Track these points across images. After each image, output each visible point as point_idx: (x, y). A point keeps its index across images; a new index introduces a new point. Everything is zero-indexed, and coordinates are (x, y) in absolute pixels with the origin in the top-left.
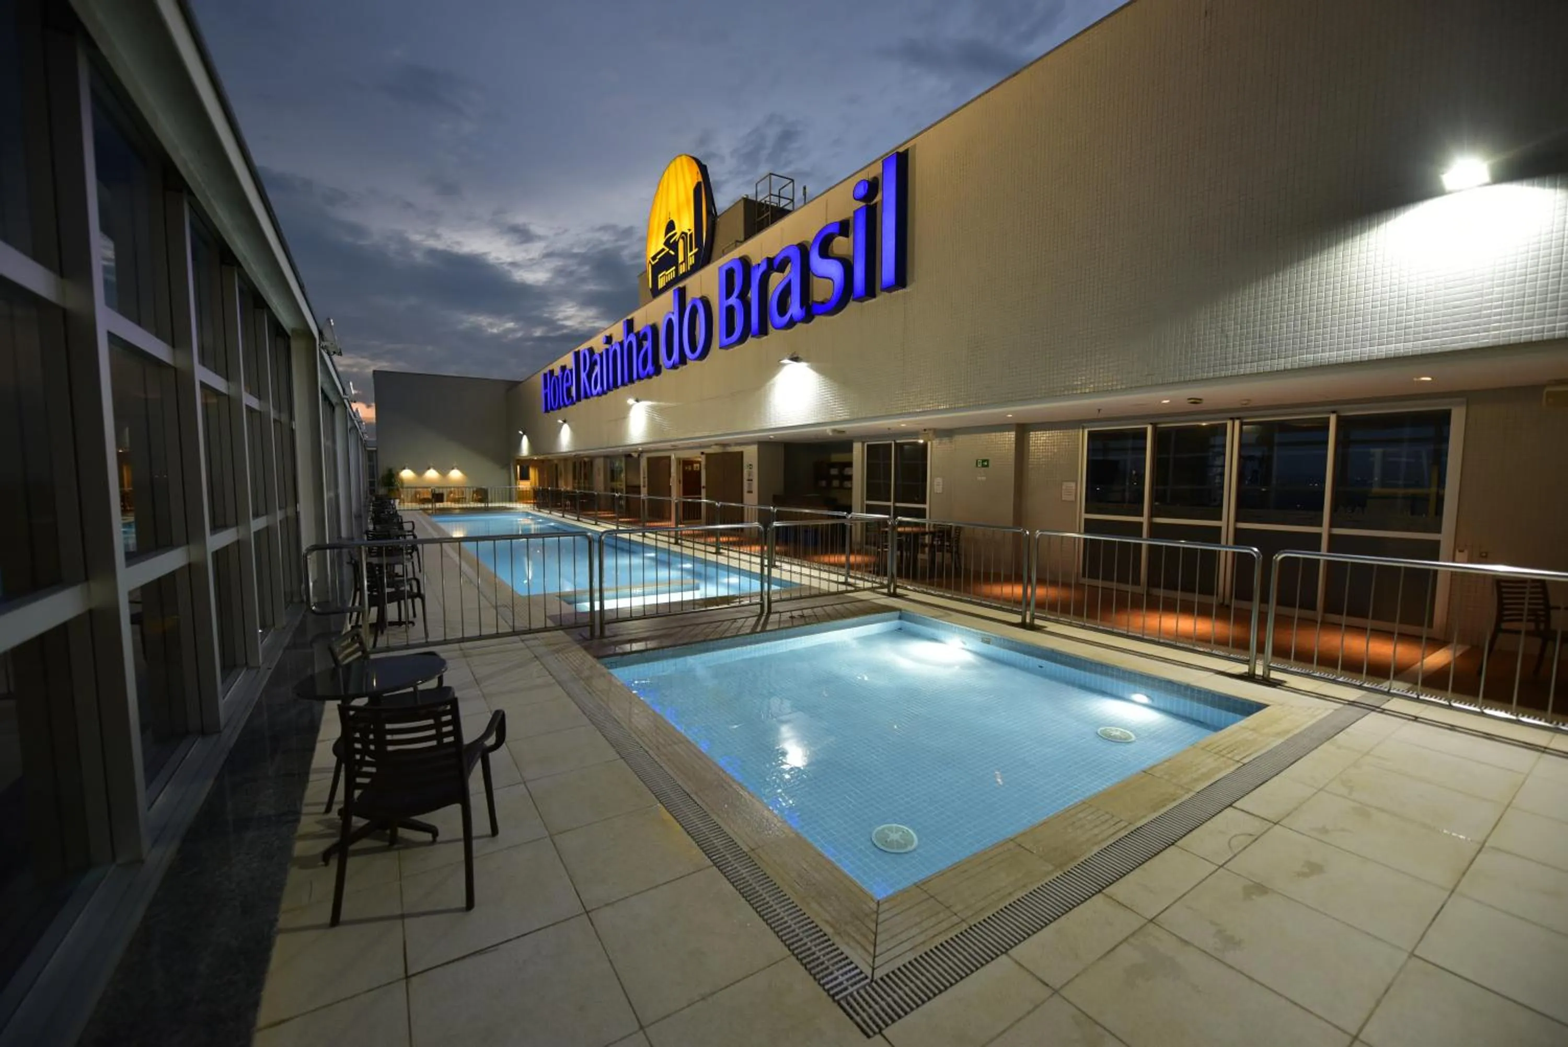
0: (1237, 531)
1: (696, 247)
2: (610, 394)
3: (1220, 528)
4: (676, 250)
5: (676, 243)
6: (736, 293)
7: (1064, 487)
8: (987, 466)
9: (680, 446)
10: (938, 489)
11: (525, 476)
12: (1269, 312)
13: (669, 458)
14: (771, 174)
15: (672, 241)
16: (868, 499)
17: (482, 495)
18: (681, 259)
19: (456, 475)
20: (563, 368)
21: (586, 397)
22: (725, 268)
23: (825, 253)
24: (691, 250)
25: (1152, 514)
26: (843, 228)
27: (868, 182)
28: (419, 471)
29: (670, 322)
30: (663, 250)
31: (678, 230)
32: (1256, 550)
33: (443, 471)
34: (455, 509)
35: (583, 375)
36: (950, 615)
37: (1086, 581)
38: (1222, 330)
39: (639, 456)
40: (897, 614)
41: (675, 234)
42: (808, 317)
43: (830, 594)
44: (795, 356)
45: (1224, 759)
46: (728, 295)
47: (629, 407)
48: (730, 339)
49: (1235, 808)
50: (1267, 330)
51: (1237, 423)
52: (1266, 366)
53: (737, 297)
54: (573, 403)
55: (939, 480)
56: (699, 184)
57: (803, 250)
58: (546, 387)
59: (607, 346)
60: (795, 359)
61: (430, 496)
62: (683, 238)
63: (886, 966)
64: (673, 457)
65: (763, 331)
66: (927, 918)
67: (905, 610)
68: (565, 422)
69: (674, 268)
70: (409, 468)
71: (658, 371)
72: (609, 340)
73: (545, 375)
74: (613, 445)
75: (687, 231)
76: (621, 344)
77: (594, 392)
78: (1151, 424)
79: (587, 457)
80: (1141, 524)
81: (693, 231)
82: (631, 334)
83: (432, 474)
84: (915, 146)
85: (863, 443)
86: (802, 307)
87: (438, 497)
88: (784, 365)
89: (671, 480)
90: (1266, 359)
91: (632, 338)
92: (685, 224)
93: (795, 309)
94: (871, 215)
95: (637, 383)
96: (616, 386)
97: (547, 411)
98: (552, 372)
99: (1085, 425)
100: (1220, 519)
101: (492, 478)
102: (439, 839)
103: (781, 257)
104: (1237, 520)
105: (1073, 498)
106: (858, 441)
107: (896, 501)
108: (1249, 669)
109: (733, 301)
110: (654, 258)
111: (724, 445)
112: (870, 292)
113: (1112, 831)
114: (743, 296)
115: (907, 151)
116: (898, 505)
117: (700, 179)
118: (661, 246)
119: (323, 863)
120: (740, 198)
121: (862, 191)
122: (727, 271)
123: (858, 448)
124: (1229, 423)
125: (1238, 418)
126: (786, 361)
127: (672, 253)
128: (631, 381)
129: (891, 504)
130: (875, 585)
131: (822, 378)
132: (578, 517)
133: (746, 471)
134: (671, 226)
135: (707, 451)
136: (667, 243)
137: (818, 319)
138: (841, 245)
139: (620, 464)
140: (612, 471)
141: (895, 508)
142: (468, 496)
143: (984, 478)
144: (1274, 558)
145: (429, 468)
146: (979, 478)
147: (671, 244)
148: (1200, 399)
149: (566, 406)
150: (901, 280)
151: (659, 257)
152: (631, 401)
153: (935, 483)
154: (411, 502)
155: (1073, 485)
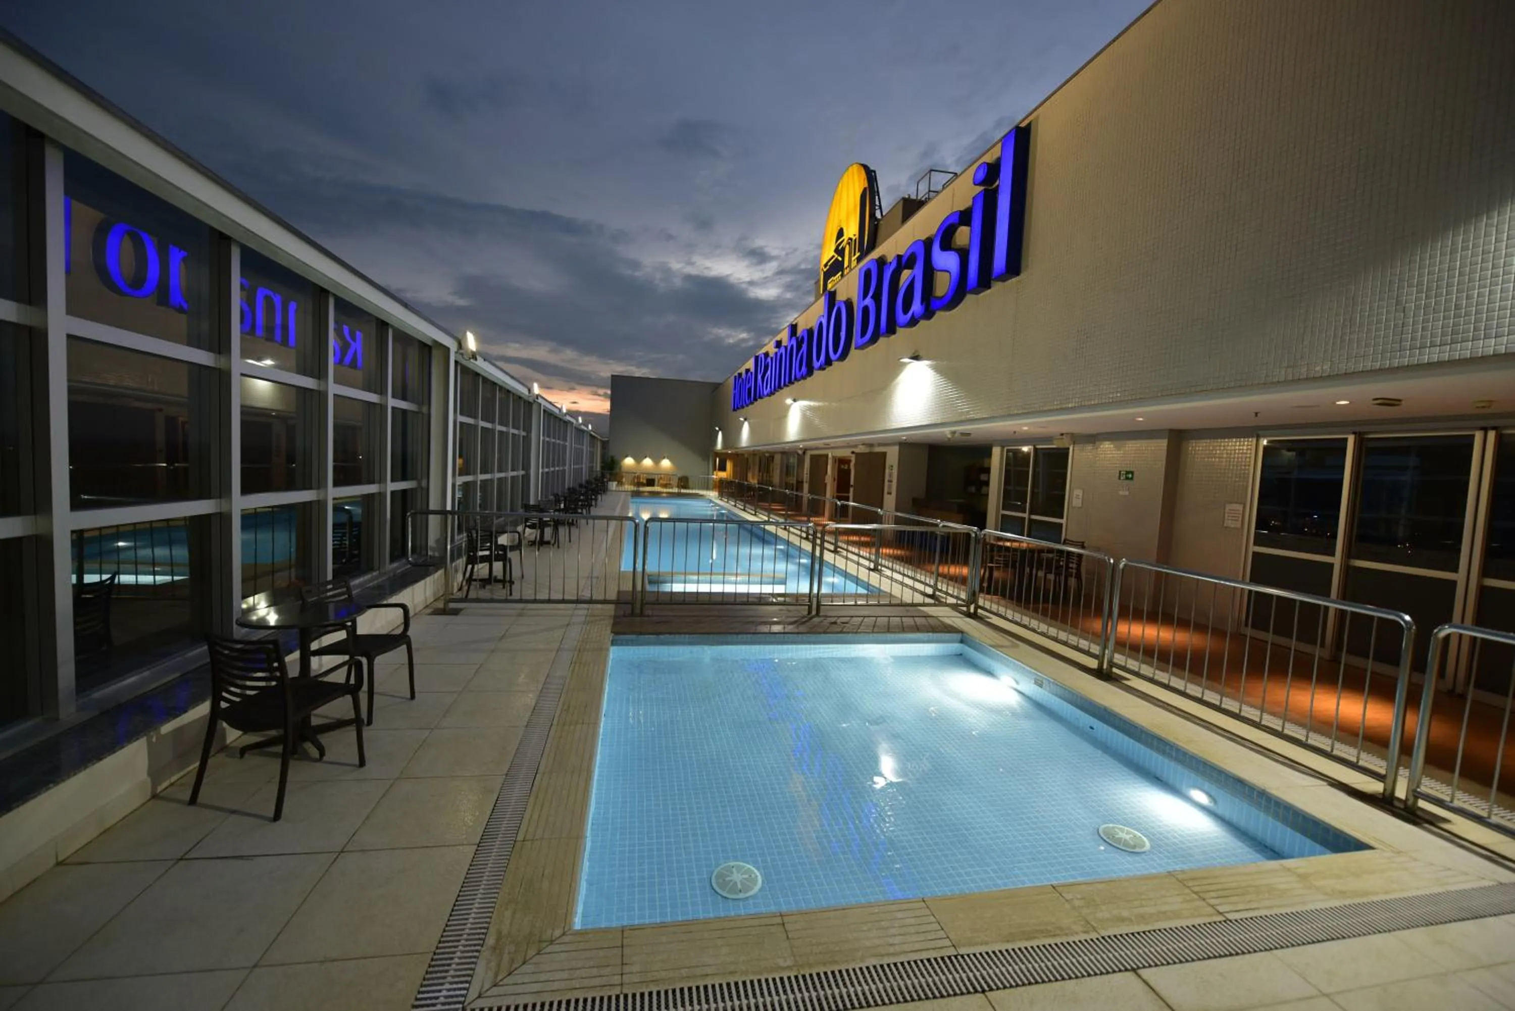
0: (1483, 591)
1: (859, 251)
2: (777, 393)
3: (1454, 583)
4: (843, 257)
5: (843, 249)
6: (871, 294)
7: (1227, 510)
8: (1132, 479)
9: (832, 445)
10: (1077, 503)
11: (723, 468)
12: (1472, 272)
13: (827, 456)
14: (932, 170)
15: (840, 248)
16: (1003, 509)
17: (684, 482)
18: (846, 264)
19: (666, 463)
20: (747, 371)
21: (760, 397)
22: (865, 269)
23: (946, 246)
24: (855, 255)
25: (1349, 554)
26: (964, 217)
27: (988, 164)
28: (638, 459)
29: (821, 324)
30: (833, 256)
31: (845, 237)
32: (1407, 618)
33: (657, 461)
34: (663, 493)
35: (759, 377)
36: (1017, 646)
37: (1249, 632)
38: (1397, 301)
39: (804, 453)
40: (958, 636)
41: (843, 240)
42: (928, 314)
43: (902, 605)
44: (916, 354)
45: (1202, 903)
46: (865, 297)
47: (789, 406)
48: (863, 339)
49: (1139, 976)
50: (1468, 297)
51: (1492, 435)
52: (1465, 350)
53: (872, 297)
54: (752, 403)
55: (1078, 492)
56: (865, 189)
57: (928, 244)
58: (735, 388)
59: (776, 350)
60: (916, 358)
61: (645, 481)
62: (849, 244)
63: (492, 999)
64: (830, 456)
65: (891, 330)
66: (590, 967)
67: (967, 634)
68: (745, 419)
69: (840, 273)
70: (632, 457)
71: (810, 372)
72: (778, 344)
73: (735, 377)
74: (776, 441)
75: (852, 236)
76: (786, 348)
77: (765, 393)
78: (1354, 433)
79: (768, 452)
80: (1331, 566)
81: (857, 236)
82: (794, 338)
83: (648, 462)
84: (1037, 118)
85: (1003, 447)
86: (922, 303)
87: (651, 483)
88: (905, 364)
89: (827, 477)
90: (1464, 340)
91: (794, 342)
92: (852, 231)
93: (916, 307)
94: (989, 200)
95: (796, 383)
96: (780, 387)
97: (734, 410)
98: (740, 375)
99: (1260, 433)
100: (1455, 570)
101: (694, 467)
102: (325, 758)
103: (908, 254)
104: (1485, 572)
105: (1239, 525)
106: (997, 446)
107: (1032, 512)
108: (1385, 790)
109: (868, 301)
110: (826, 266)
111: (871, 445)
112: (984, 282)
113: (917, 946)
114: (877, 298)
115: (1029, 124)
116: (1034, 517)
117: (866, 185)
118: (832, 253)
119: (239, 756)
120: (899, 199)
121: (981, 175)
122: (866, 272)
123: (996, 451)
124: (1478, 436)
125: (1494, 428)
126: (906, 360)
127: (840, 259)
128: (791, 382)
129: (1026, 515)
130: (959, 602)
131: (938, 377)
132: (745, 507)
133: (887, 471)
134: (840, 233)
135: (857, 450)
136: (836, 251)
137: (939, 315)
138: (963, 235)
139: (793, 460)
140: (787, 467)
141: (1030, 520)
142: (675, 481)
143: (1127, 493)
144: (1435, 631)
145: (646, 457)
146: (1121, 493)
147: (840, 251)
148: (1400, 400)
149: (747, 406)
150: (1014, 267)
151: (829, 264)
152: (789, 401)
153: (1074, 496)
154: (631, 484)
155: (1240, 508)
